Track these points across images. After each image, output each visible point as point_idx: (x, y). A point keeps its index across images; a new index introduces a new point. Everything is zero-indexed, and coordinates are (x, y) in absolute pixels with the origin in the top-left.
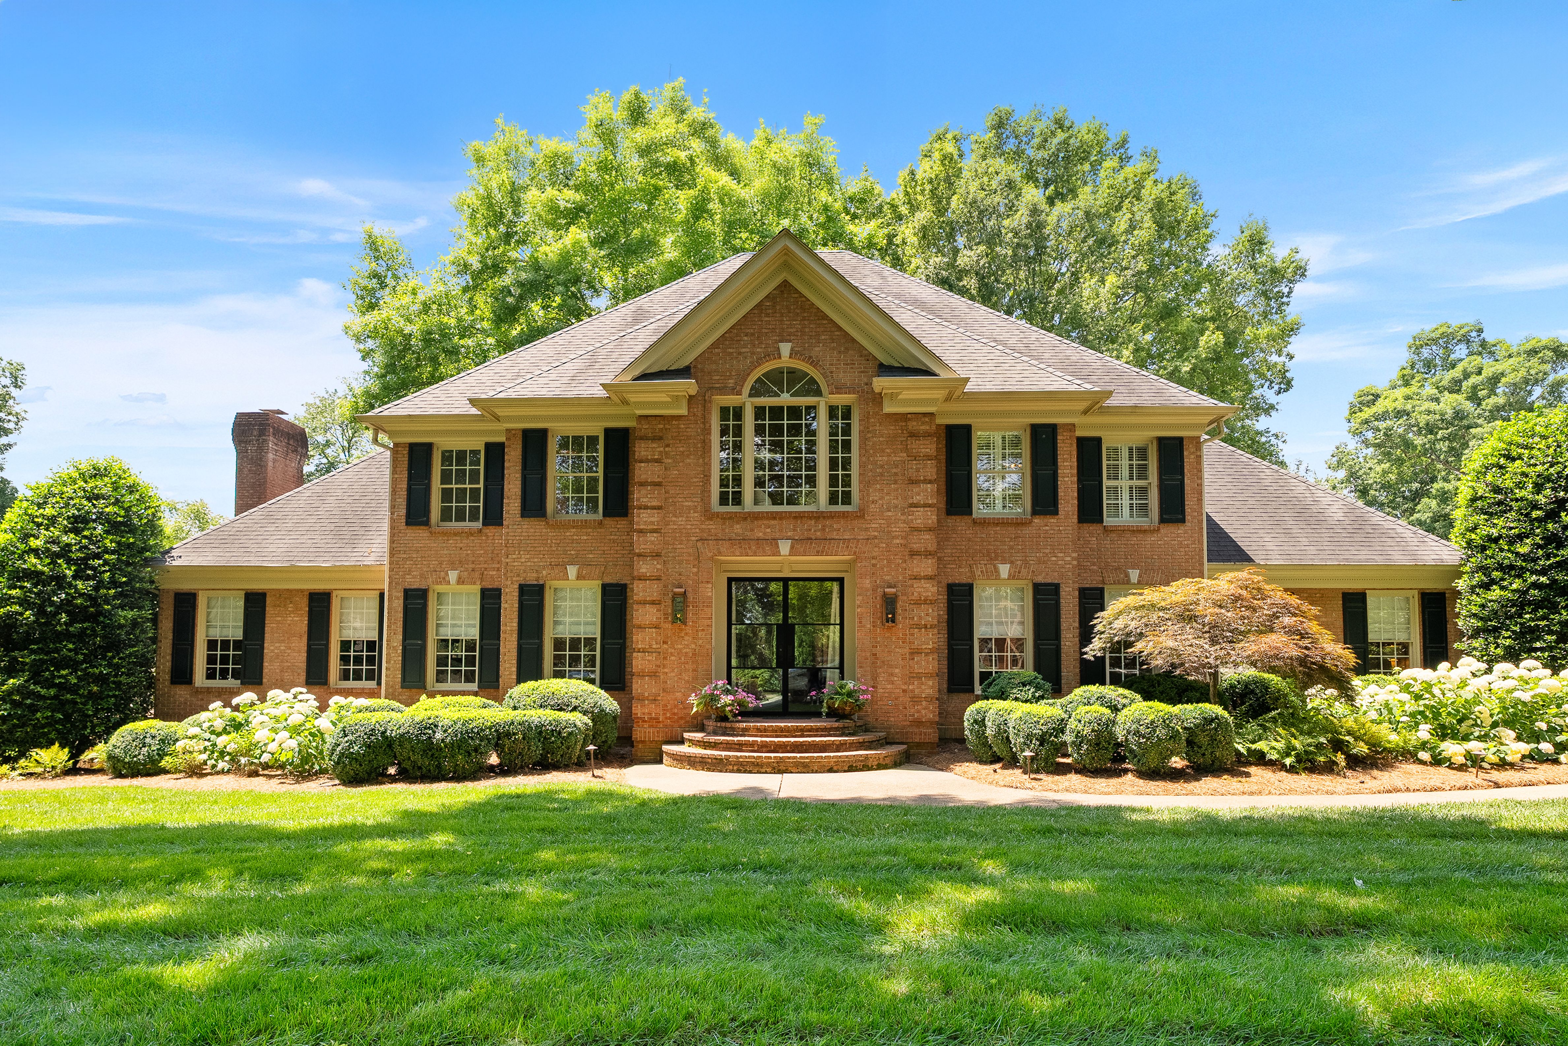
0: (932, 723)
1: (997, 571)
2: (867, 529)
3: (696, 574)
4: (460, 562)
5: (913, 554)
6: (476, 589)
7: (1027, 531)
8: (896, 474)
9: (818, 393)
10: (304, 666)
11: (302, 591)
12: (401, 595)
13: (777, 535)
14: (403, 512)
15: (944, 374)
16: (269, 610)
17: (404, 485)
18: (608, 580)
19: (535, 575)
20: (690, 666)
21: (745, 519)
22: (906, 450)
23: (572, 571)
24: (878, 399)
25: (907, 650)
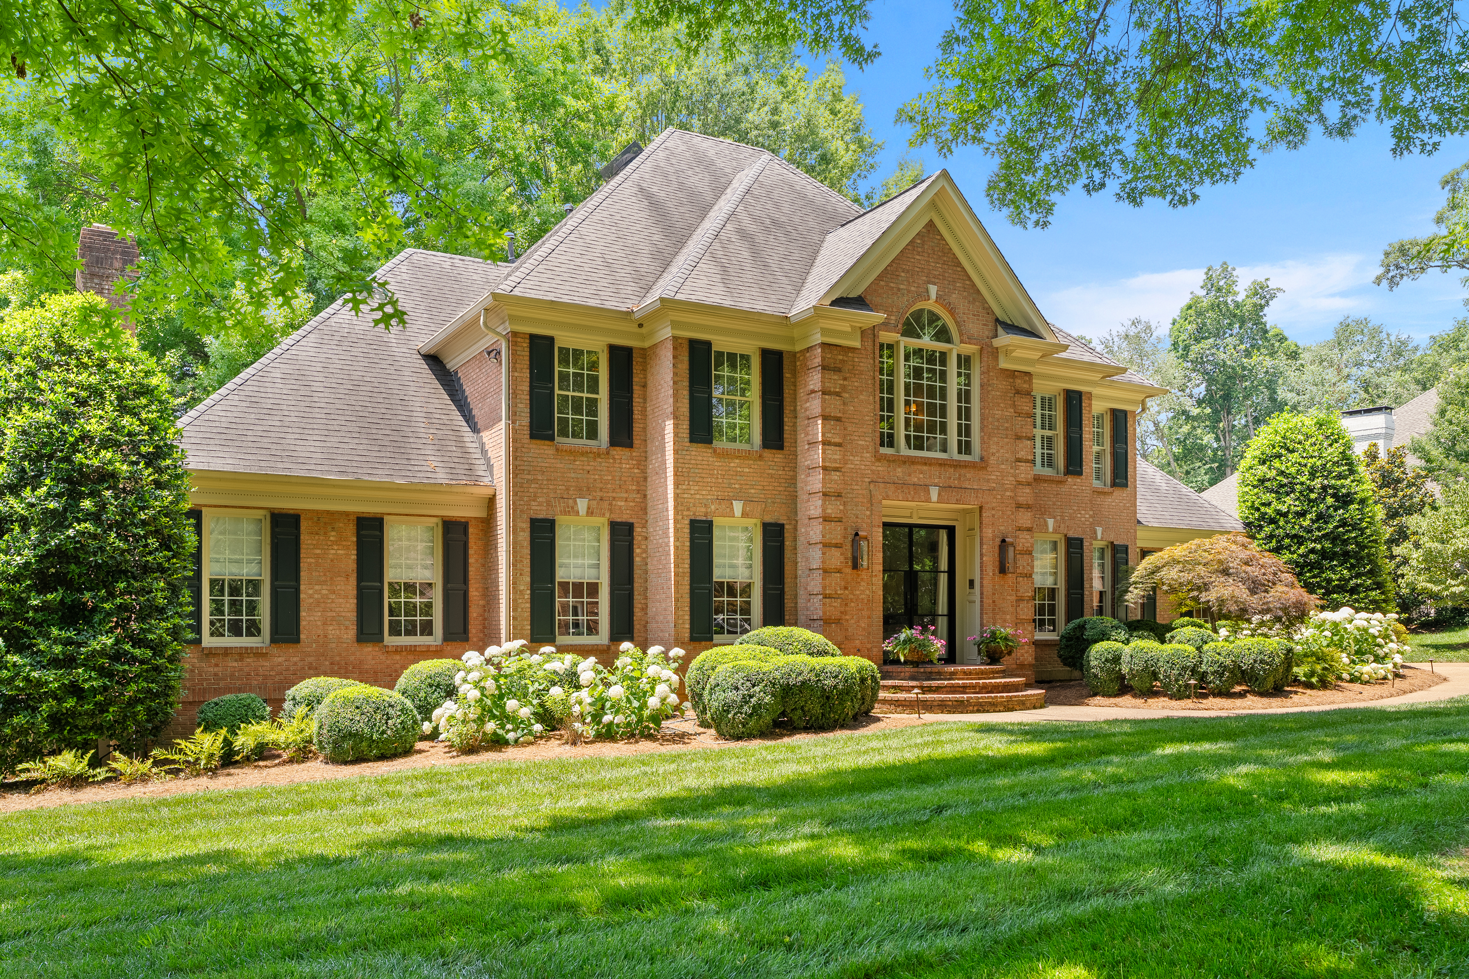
0: (1030, 665)
1: (1046, 524)
2: (988, 481)
3: (869, 517)
4: (588, 489)
5: (1019, 506)
6: (602, 522)
7: (1064, 489)
8: (1007, 429)
9: (949, 341)
10: (352, 616)
11: (347, 514)
12: (526, 525)
13: (928, 482)
14: (526, 421)
15: (1050, 339)
16: (305, 539)
17: (526, 387)
18: (768, 519)
19: (703, 510)
20: (865, 613)
21: (905, 462)
22: (1014, 406)
23: (738, 507)
24: (995, 353)
25: (1014, 598)
